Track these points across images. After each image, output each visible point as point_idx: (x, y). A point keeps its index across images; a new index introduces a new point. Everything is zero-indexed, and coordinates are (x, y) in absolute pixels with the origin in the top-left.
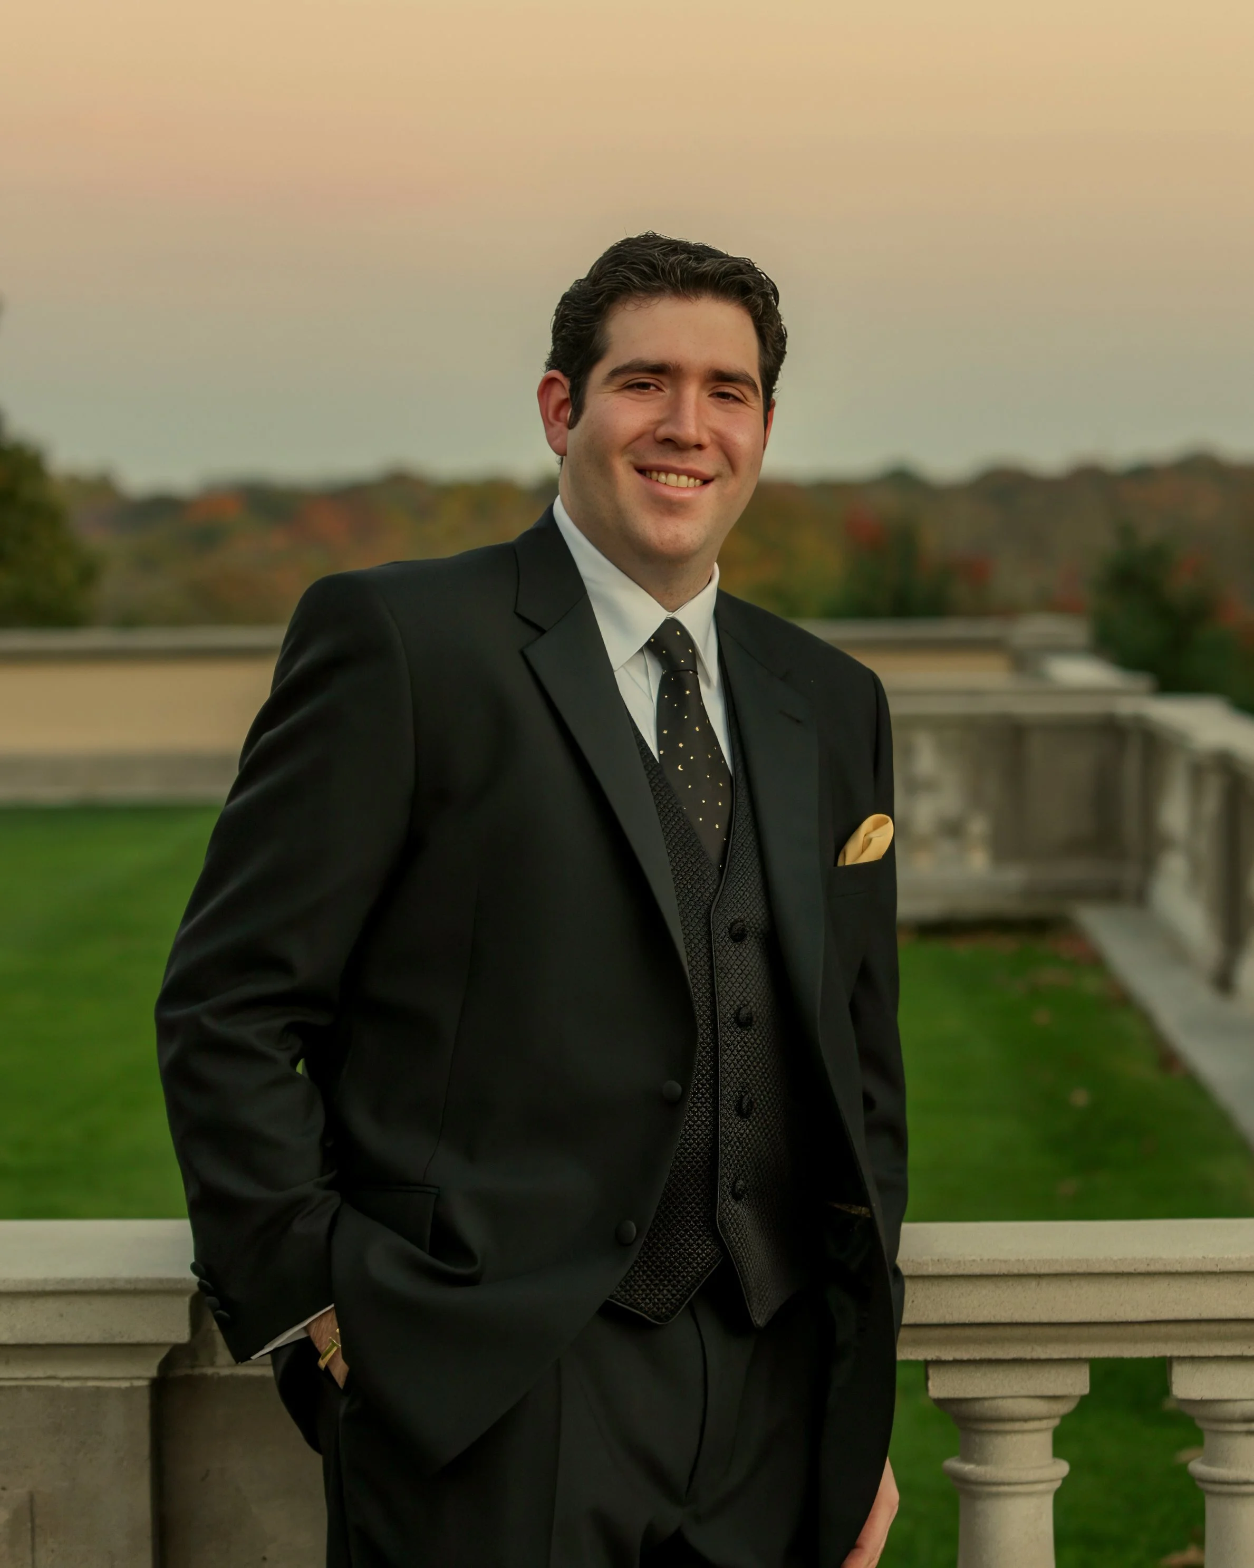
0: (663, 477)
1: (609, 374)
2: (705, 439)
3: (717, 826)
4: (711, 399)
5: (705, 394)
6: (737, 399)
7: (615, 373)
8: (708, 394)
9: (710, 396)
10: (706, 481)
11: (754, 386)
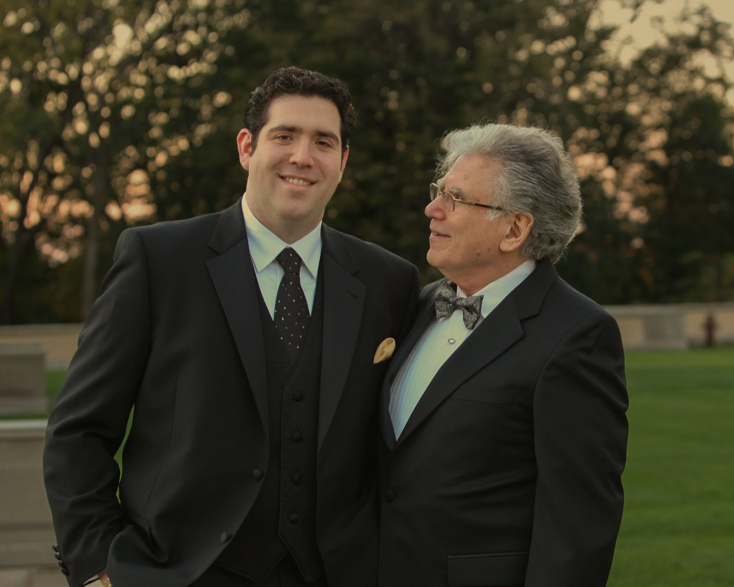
0: (291, 181)
1: (269, 131)
2: (312, 162)
3: (298, 347)
4: (316, 145)
5: (313, 143)
6: (328, 146)
7: (272, 130)
8: (315, 142)
9: (316, 143)
10: (312, 183)
11: (337, 139)
